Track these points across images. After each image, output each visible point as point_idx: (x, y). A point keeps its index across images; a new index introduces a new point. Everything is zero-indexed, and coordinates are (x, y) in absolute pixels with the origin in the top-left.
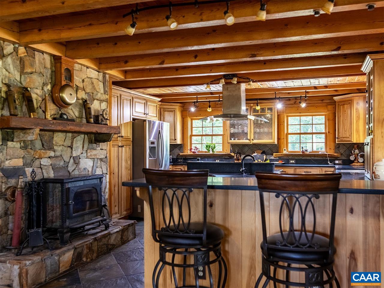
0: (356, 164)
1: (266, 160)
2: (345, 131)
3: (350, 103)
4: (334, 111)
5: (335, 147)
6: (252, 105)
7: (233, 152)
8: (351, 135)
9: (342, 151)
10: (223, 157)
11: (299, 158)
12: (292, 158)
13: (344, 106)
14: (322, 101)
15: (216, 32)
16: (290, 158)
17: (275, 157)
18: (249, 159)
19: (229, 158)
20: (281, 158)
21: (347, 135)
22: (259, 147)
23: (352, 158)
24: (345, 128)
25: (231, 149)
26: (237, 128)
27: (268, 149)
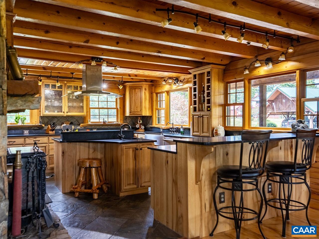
0: (141, 130)
1: (75, 129)
2: (136, 108)
3: (140, 88)
4: (123, 93)
5: (124, 118)
6: (66, 82)
7: (42, 123)
8: (141, 110)
9: (128, 121)
10: (32, 128)
11: (100, 127)
12: (94, 128)
13: (135, 90)
14: (115, 84)
15: (166, 33)
16: (93, 127)
17: (81, 127)
18: (59, 129)
19: (38, 129)
20: (86, 128)
21: (138, 110)
22: (68, 119)
23: (137, 126)
24: (137, 105)
25: (41, 120)
26: (50, 101)
27: (75, 120)
